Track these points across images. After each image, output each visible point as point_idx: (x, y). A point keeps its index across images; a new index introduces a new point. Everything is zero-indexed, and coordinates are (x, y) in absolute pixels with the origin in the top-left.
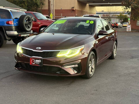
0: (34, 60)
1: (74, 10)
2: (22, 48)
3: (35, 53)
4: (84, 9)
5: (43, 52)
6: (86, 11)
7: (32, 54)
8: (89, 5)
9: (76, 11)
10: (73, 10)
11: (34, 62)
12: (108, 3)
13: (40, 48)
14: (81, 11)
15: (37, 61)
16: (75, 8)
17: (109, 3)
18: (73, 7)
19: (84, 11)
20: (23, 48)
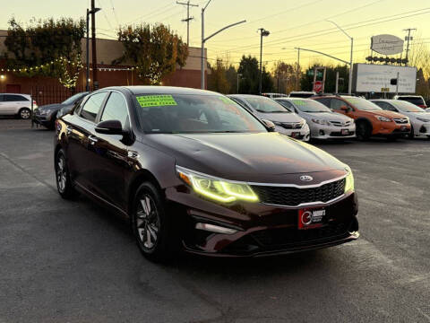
0: (308, 214)
11: (309, 220)
13: (311, 178)
15: (316, 214)
20: (256, 186)
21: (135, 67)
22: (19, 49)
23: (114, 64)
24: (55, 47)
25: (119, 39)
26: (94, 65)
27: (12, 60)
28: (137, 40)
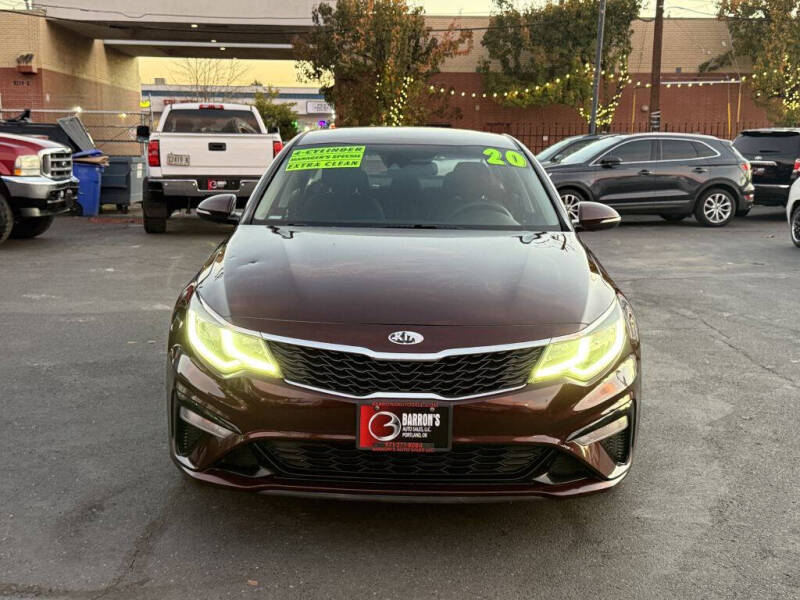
0: (388, 419)
1: (35, 70)
2: (269, 343)
3: (388, 368)
4: (83, 66)
5: (447, 359)
6: (92, 79)
7: (366, 375)
8: (107, 47)
9: (45, 81)
10: (28, 74)
11: (390, 431)
12: (210, 41)
13: (418, 338)
14: (68, 77)
15: (410, 420)
16: (38, 62)
17: (214, 44)
18: (25, 54)
19: (85, 76)
20: (277, 343)
21: (749, 76)
22: (509, 51)
23: (705, 71)
24: (576, 43)
25: (720, 16)
26: (656, 76)
27: (496, 74)
28: (760, 14)
